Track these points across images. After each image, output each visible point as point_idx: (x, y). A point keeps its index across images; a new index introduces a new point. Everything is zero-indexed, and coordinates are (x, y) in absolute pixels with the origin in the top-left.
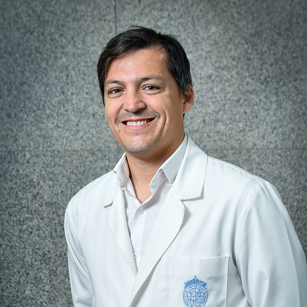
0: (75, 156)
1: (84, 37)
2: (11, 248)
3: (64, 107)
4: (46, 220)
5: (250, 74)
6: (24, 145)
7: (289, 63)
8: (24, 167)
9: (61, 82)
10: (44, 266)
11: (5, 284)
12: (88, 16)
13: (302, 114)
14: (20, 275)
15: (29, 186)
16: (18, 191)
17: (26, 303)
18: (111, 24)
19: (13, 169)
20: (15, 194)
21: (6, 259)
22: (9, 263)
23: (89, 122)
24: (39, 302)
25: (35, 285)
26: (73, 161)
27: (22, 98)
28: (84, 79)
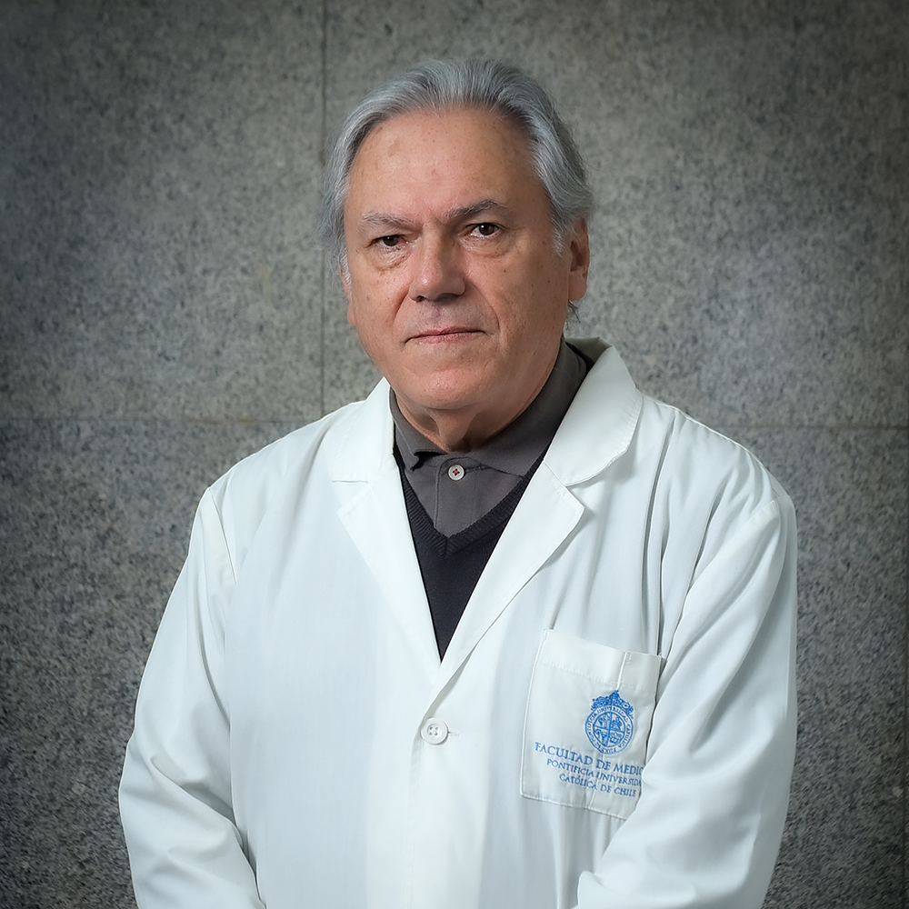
0: (210, 434)
1: (240, 123)
2: (37, 671)
3: (183, 304)
4: (131, 600)
5: (680, 225)
6: (77, 403)
7: (786, 197)
8: (76, 460)
9: (176, 240)
10: (121, 721)
11: (19, 763)
12: (250, 67)
13: (816, 334)
14: (60, 741)
15: (88, 510)
16: (58, 523)
17: (73, 817)
18: (310, 88)
19: (46, 466)
20: (49, 530)
21: (24, 699)
22: (31, 711)
23: (247, 346)
24: (107, 814)
25: (99, 769)
26: (203, 446)
27: (73, 281)
28: (237, 233)
